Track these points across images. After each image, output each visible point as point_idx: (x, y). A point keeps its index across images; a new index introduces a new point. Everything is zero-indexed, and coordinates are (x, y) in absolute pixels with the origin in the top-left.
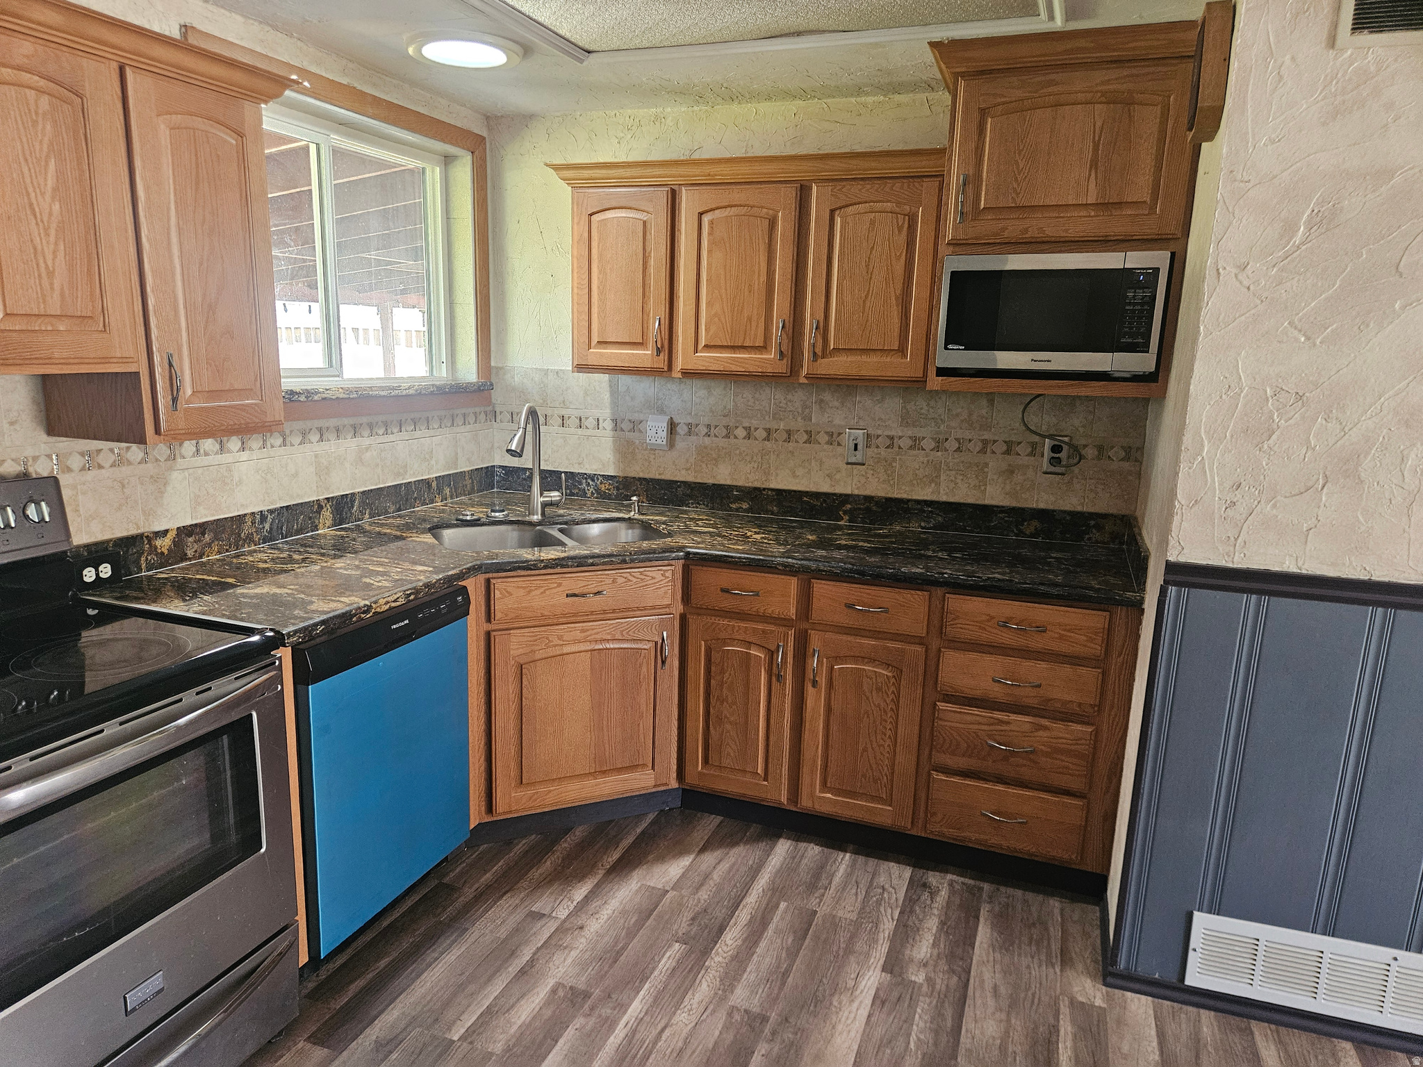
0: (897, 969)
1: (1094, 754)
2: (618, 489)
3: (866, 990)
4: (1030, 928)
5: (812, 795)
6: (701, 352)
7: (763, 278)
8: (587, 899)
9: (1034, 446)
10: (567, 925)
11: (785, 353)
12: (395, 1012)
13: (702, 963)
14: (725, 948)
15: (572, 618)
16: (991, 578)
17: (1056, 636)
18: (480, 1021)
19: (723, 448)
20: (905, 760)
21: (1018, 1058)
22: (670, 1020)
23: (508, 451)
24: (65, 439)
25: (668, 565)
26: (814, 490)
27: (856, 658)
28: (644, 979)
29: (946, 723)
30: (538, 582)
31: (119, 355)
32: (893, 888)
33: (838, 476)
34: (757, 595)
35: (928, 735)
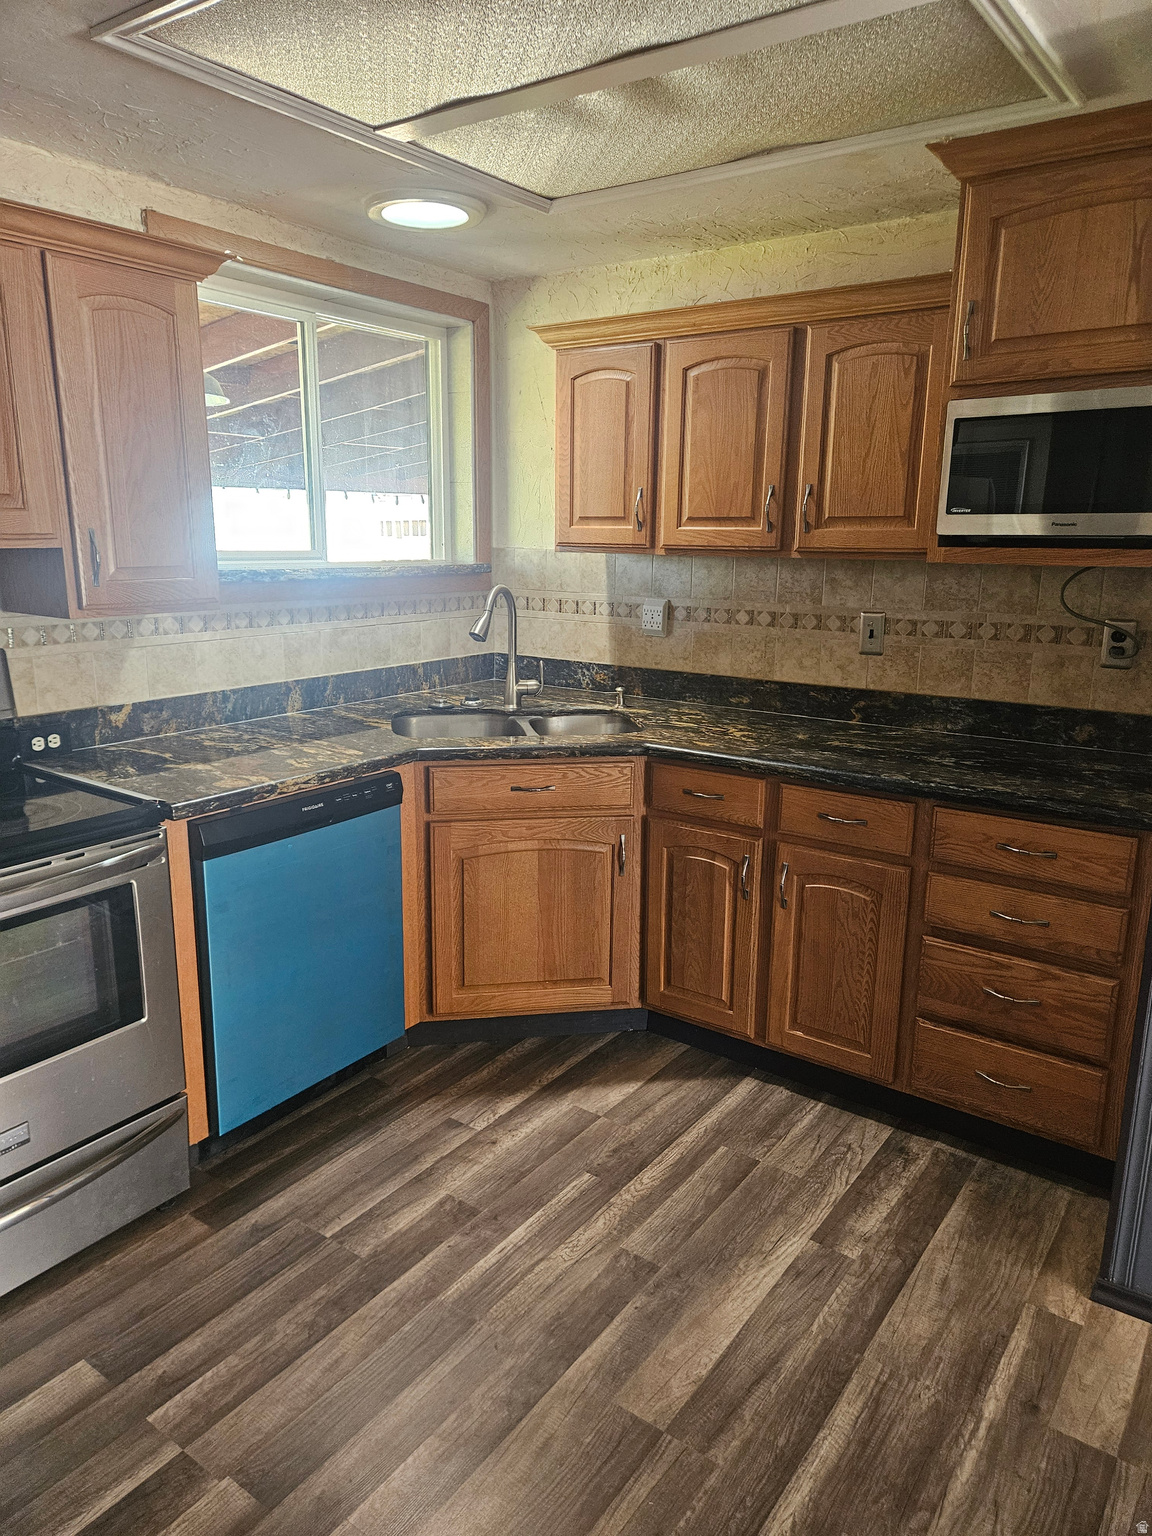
0: (830, 1239)
1: (1117, 1016)
2: (613, 679)
3: (783, 1257)
4: (1018, 1217)
5: (781, 1031)
6: (685, 525)
7: (752, 439)
8: (511, 1114)
9: (1089, 632)
10: (481, 1137)
11: (775, 523)
12: (282, 1199)
13: (606, 1199)
14: (638, 1187)
15: (519, 813)
16: (989, 790)
17: (1069, 864)
18: (358, 1222)
19: (723, 635)
20: (887, 1002)
21: (941, 1366)
22: (549, 1253)
23: (472, 634)
24: (20, 614)
25: (627, 762)
26: (824, 684)
27: (830, 878)
28: (539, 1205)
29: (934, 962)
30: (480, 773)
31: (38, 531)
32: (861, 1148)
33: (850, 668)
34: (721, 799)
35: (911, 975)
